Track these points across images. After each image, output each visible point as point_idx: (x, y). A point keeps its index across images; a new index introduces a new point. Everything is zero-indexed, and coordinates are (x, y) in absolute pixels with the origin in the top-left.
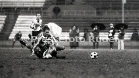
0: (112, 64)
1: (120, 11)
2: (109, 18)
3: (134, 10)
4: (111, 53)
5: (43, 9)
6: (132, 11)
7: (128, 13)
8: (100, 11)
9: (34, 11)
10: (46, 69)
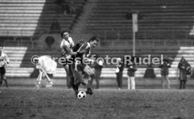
0: (120, 108)
1: (130, 41)
2: (117, 50)
3: (148, 40)
4: (119, 93)
5: (33, 39)
6: (145, 40)
7: (140, 44)
8: (105, 41)
9: (22, 41)
10: (37, 114)
